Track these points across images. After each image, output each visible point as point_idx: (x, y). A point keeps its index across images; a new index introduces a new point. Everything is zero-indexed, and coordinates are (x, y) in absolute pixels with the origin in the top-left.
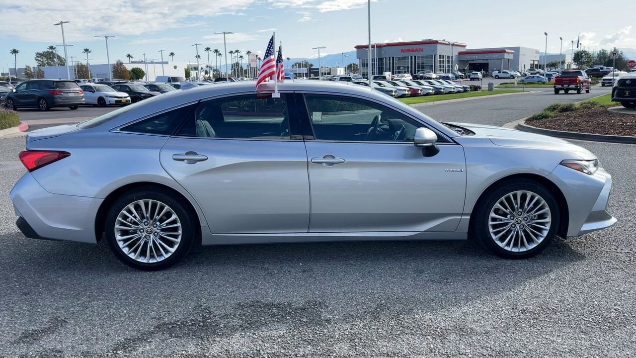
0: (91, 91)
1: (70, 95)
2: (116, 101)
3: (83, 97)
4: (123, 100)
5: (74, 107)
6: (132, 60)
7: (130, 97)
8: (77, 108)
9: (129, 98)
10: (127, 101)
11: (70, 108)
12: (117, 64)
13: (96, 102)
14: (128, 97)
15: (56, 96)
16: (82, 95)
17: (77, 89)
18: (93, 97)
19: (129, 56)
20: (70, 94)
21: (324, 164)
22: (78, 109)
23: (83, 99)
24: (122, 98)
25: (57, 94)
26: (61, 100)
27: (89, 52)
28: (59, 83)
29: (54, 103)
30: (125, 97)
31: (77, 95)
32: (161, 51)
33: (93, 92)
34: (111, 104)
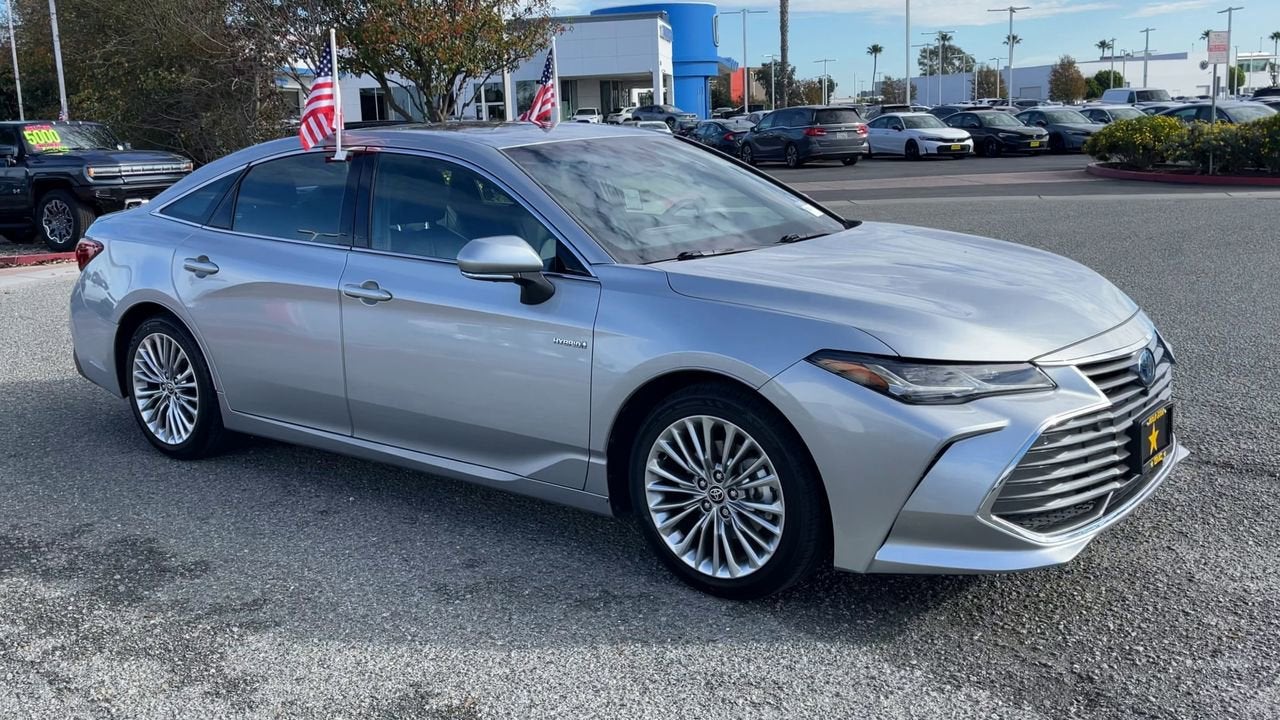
0: (895, 128)
1: (840, 136)
2: (940, 148)
3: (864, 140)
4: (955, 146)
5: (850, 160)
6: (1108, 53)
7: (972, 137)
8: (855, 162)
9: (970, 142)
10: (963, 148)
11: (844, 162)
12: (1063, 65)
13: (902, 150)
14: (968, 138)
15: (814, 139)
16: (865, 136)
17: (857, 124)
18: (895, 140)
19: (1103, 45)
20: (842, 134)
21: (360, 299)
22: (857, 164)
23: (865, 145)
24: (952, 140)
25: (815, 135)
26: (821, 146)
27: (1018, 42)
28: (825, 113)
29: (810, 152)
30: (960, 140)
31: (853, 136)
32: (1147, 30)
33: (900, 130)
34: (928, 155)
